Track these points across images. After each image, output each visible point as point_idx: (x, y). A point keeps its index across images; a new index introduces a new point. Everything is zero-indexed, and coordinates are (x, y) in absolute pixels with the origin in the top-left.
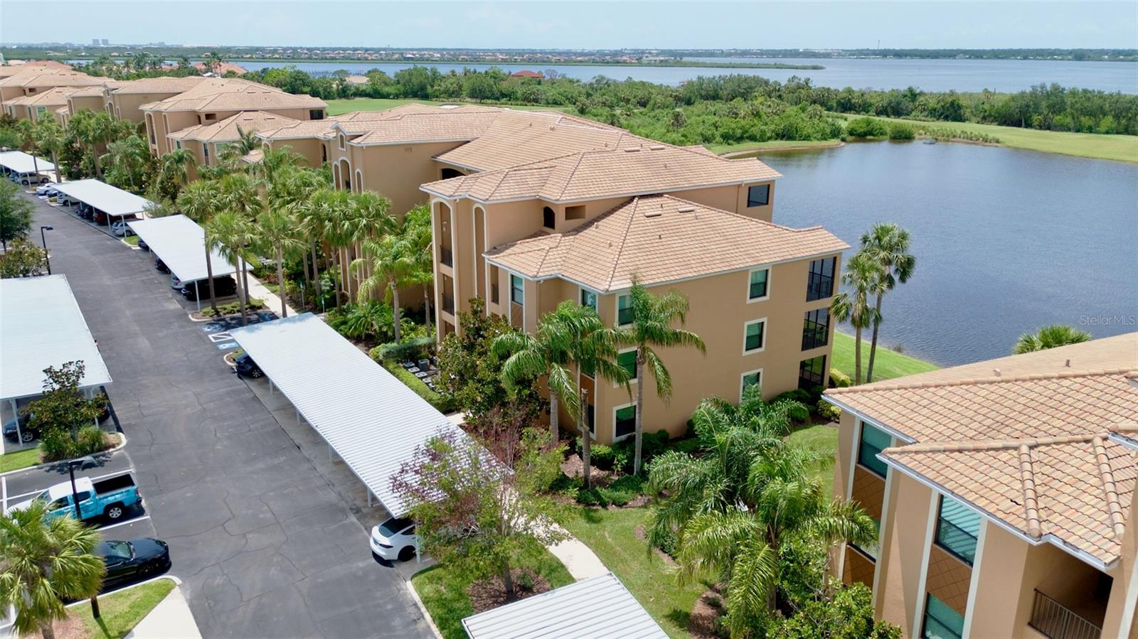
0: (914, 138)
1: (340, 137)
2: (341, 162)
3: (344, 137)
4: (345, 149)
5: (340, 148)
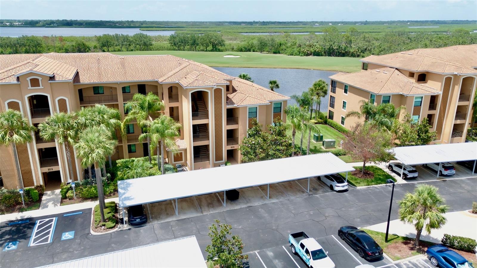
1: (31, 80)
2: (28, 97)
3: (40, 79)
4: (41, 87)
5: (30, 88)
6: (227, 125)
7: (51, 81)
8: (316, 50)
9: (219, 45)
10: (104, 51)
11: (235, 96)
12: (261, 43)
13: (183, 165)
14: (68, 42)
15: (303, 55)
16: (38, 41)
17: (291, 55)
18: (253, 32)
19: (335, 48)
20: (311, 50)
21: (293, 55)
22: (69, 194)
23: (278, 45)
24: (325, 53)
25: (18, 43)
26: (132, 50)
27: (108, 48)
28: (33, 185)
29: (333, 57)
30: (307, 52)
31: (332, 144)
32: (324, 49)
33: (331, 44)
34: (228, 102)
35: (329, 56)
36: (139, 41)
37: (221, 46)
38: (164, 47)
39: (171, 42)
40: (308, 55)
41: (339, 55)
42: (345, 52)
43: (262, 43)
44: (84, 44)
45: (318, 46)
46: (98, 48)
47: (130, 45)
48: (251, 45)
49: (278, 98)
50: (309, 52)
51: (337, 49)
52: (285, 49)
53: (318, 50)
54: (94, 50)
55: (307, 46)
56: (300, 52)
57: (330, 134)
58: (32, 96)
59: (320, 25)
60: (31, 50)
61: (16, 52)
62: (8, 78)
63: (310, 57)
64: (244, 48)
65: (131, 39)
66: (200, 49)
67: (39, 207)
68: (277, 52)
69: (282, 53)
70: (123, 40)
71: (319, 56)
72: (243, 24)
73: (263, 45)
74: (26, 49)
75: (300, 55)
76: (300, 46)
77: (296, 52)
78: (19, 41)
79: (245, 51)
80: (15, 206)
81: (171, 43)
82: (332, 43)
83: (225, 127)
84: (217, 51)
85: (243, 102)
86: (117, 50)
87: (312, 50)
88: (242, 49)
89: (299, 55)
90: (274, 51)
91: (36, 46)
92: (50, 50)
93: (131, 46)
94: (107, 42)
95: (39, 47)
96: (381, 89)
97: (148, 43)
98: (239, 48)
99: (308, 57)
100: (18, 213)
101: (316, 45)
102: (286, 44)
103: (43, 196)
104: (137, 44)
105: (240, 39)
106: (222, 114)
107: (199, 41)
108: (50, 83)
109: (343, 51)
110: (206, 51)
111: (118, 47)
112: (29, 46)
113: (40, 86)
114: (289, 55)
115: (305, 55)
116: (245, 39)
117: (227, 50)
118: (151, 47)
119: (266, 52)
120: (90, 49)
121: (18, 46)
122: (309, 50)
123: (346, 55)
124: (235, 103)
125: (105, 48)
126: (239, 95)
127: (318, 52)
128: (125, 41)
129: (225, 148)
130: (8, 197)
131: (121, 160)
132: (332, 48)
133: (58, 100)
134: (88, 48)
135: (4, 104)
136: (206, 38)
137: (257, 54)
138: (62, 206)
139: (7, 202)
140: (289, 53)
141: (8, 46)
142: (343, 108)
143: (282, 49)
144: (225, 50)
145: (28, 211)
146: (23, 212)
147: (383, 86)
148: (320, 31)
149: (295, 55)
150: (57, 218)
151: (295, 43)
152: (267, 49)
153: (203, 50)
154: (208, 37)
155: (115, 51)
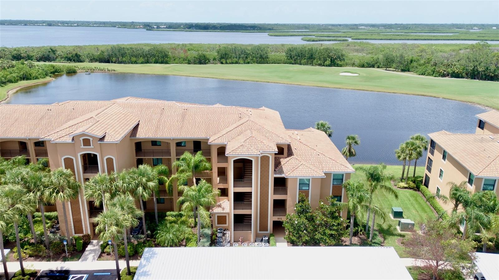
0: (76, 72)
1: (83, 140)
2: (80, 155)
3: (91, 139)
4: (92, 147)
5: (82, 147)
6: (274, 194)
7: (100, 141)
8: (454, 71)
9: (338, 60)
10: (222, 63)
11: (287, 163)
12: (386, 60)
13: (227, 229)
14: (194, 51)
15: (437, 75)
16: (166, 53)
17: (422, 74)
18: (389, 38)
19: (480, 70)
20: (448, 71)
21: (425, 74)
22: (107, 250)
23: (408, 62)
24: (467, 74)
25: (149, 54)
26: (248, 63)
27: (226, 60)
28: (82, 232)
29: (478, 80)
30: (443, 72)
31: (410, 226)
32: (467, 70)
33: (475, 64)
34: (276, 170)
35: (472, 78)
36: (255, 54)
37: (340, 61)
38: (281, 60)
39: (287, 55)
40: (444, 76)
41: (485, 78)
42: (495, 75)
43: (388, 59)
44: (204, 56)
45: (459, 66)
46: (217, 60)
47: (246, 58)
48: (375, 60)
49: (340, 169)
50: (445, 73)
51: (484, 71)
52: (417, 67)
53: (457, 71)
54: (213, 61)
55: (444, 66)
56: (434, 72)
57: (417, 208)
58: (85, 154)
59: (480, 29)
60: (160, 60)
61: (147, 62)
62: (66, 136)
63: (447, 78)
64: (367, 63)
65: (249, 52)
66: (318, 63)
67: (79, 259)
68: (406, 69)
69: (412, 72)
70: (241, 52)
71: (458, 78)
72: (382, 27)
73: (390, 61)
74: (156, 59)
75: (434, 75)
76: (435, 64)
77: (430, 71)
78: (150, 51)
79: (367, 67)
80: (61, 253)
81: (288, 57)
82: (477, 63)
83: (271, 197)
84: (336, 67)
85: (294, 171)
86: (235, 62)
87: (450, 70)
88: (363, 65)
89: (432, 75)
90: (403, 68)
91: (163, 57)
92: (176, 60)
93: (248, 58)
94: (226, 54)
95: (166, 57)
96: (484, 169)
97: (264, 56)
98: (360, 64)
99: (444, 78)
100: (61, 262)
101: (455, 65)
102: (418, 61)
103: (88, 246)
104: (254, 57)
105: (367, 51)
106: (268, 182)
107: (317, 56)
108: (100, 143)
109: (491, 74)
110: (324, 66)
111: (235, 60)
112: (158, 56)
113: (90, 146)
114: (420, 75)
115: (439, 76)
116: (373, 51)
117: (347, 65)
118: (268, 59)
119: (393, 68)
120: (210, 60)
121: (149, 56)
122: (445, 70)
123: (496, 79)
124: (285, 172)
125: (224, 59)
126: (293, 161)
127: (458, 72)
128: (242, 54)
129: (271, 219)
130: (56, 245)
131: (171, 213)
132: (477, 70)
133: (106, 159)
134: (208, 59)
135: (61, 159)
136: (325, 52)
137: (381, 71)
138: (98, 260)
139: (54, 249)
140: (421, 72)
141: (141, 57)
142: (440, 177)
143: (413, 67)
144: (345, 65)
145: (70, 261)
146: (66, 262)
147: (488, 165)
148: (475, 39)
149: (427, 75)
150: (88, 275)
151: (430, 59)
152: (394, 65)
153: (320, 65)
154: (326, 51)
155: (232, 63)
